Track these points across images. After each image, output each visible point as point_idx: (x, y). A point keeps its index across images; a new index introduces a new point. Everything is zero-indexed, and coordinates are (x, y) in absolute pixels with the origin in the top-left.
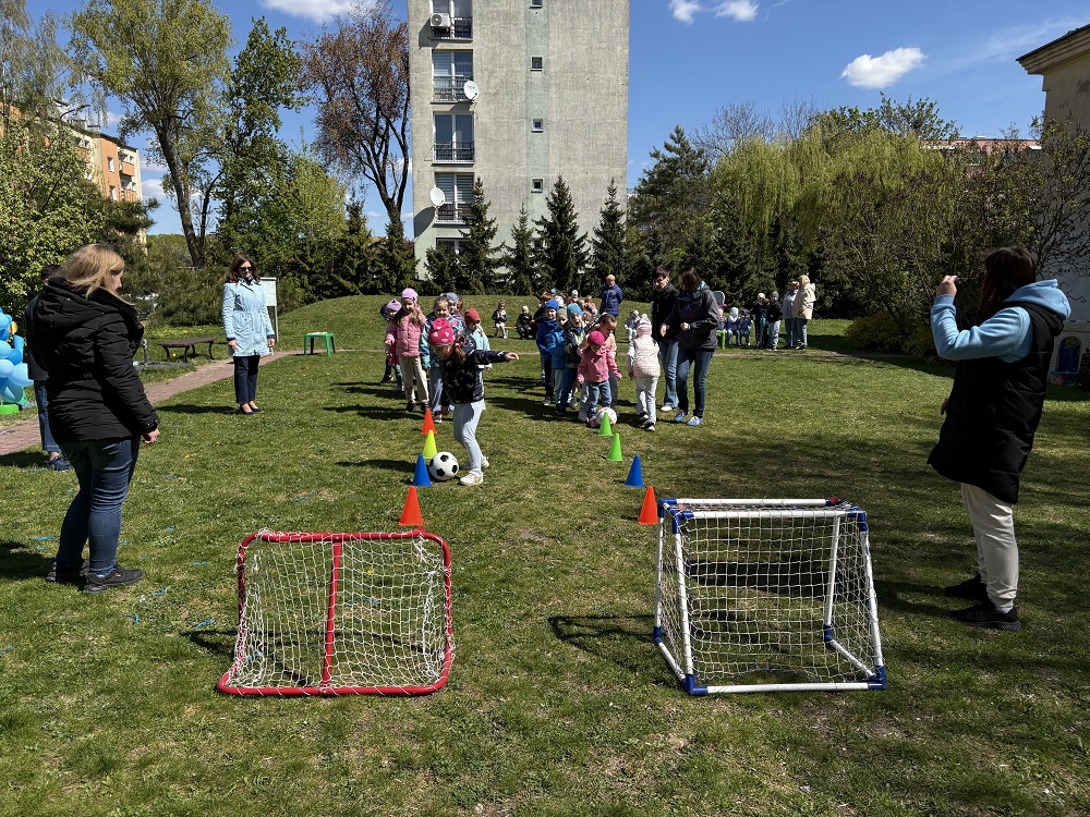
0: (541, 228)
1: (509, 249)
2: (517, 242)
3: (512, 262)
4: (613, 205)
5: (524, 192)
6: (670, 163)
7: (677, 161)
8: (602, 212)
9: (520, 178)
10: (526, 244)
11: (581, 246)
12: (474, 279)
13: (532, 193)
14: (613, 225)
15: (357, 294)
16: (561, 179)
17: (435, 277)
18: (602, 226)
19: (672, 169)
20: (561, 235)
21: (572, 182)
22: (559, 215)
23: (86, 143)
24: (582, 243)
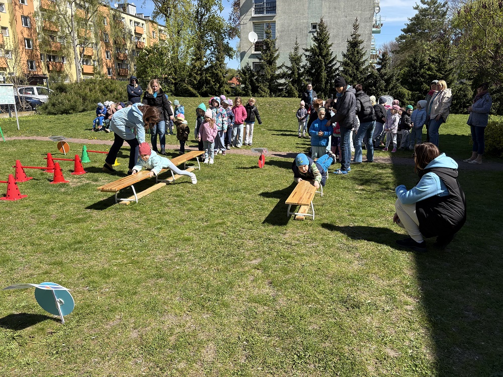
0: (308, 53)
1: (287, 67)
2: (292, 63)
3: (290, 76)
4: (355, 36)
5: (306, 32)
6: (423, 12)
7: (427, 10)
8: (348, 41)
9: (303, 23)
10: (298, 64)
11: (334, 65)
12: (262, 86)
13: (310, 32)
14: (354, 50)
15: (197, 96)
16: (322, 21)
17: (243, 86)
18: (348, 50)
19: (424, 15)
20: (318, 57)
21: (336, 23)
22: (319, 44)
23: (143, 24)
24: (334, 63)
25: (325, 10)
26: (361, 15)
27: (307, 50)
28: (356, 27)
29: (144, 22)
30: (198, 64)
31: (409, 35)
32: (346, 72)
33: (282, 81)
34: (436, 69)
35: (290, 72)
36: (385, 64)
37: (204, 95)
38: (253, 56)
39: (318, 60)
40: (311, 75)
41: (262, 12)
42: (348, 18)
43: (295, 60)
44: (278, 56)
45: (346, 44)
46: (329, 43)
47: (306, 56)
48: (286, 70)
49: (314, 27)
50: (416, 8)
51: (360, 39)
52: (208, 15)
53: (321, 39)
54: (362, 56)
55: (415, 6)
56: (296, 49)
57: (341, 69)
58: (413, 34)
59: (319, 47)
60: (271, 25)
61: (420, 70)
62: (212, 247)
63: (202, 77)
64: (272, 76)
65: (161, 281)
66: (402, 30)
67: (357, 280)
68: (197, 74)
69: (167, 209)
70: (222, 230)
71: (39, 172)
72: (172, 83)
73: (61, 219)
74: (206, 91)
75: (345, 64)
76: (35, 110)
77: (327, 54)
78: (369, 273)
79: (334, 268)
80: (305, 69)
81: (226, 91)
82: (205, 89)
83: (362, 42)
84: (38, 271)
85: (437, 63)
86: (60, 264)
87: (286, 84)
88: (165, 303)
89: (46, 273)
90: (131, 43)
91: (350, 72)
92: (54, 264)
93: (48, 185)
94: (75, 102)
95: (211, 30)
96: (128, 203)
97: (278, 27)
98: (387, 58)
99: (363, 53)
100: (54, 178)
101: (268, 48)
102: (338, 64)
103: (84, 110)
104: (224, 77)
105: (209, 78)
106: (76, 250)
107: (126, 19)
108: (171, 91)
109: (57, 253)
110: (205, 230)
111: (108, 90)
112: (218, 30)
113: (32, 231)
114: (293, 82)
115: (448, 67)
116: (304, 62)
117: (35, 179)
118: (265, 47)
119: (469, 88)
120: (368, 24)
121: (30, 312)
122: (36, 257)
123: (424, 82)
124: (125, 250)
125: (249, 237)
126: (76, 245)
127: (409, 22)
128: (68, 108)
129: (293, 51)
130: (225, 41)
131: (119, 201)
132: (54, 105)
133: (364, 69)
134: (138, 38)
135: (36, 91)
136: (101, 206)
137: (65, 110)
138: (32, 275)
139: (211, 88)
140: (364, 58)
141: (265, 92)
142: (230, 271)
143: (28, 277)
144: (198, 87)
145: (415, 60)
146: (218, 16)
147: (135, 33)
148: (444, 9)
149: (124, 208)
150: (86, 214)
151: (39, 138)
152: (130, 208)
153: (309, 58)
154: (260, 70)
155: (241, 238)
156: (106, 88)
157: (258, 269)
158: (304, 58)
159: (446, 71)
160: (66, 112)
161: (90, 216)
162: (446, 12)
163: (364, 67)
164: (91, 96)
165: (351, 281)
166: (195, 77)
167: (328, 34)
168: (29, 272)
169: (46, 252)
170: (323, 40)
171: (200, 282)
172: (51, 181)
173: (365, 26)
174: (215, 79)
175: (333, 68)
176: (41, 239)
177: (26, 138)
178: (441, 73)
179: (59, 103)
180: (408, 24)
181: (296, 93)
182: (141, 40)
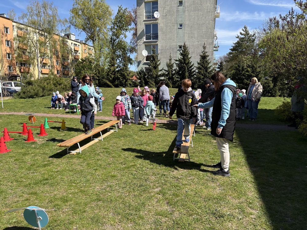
1: (165, 70)
2: (168, 68)
3: (167, 75)
4: (204, 53)
5: (175, 50)
6: (242, 40)
7: (244, 38)
8: (200, 55)
9: (174, 45)
10: (171, 68)
11: (192, 69)
12: (151, 81)
13: (178, 50)
14: (204, 60)
15: (112, 87)
16: (185, 44)
17: (140, 81)
18: (200, 61)
19: (242, 41)
20: (183, 64)
21: (193, 45)
22: (184, 57)
23: (79, 45)
24: (192, 68)
25: (186, 38)
26: (207, 41)
27: (176, 61)
28: (204, 48)
29: (80, 44)
30: (112, 68)
31: (234, 52)
32: (199, 73)
33: (162, 78)
34: (251, 71)
35: (167, 73)
36: (222, 68)
37: (117, 86)
38: (145, 64)
39: (183, 66)
40: (179, 74)
41: (150, 39)
42: (200, 42)
43: (170, 66)
44: (160, 64)
45: (199, 57)
46: (189, 56)
47: (176, 64)
48: (164, 72)
49: (180, 47)
50: (238, 37)
51: (207, 54)
52: (118, 40)
53: (185, 55)
54: (209, 64)
55: (237, 36)
56: (170, 60)
57: (197, 71)
58: (236, 52)
59: (184, 59)
60: (156, 46)
61: (242, 72)
62: (130, 181)
63: (115, 76)
64: (157, 75)
65: (100, 203)
66: (230, 49)
67: (220, 199)
68: (112, 74)
69: (99, 157)
70: (134, 170)
71: (18, 135)
72: (97, 79)
73: (34, 165)
74: (117, 84)
75: (199, 68)
76: (12, 96)
77: (188, 63)
78: (226, 195)
79: (205, 192)
80: (175, 71)
81: (129, 84)
82: (117, 83)
83: (208, 56)
84: (21, 199)
85: (251, 68)
86: (35, 194)
87: (165, 80)
88: (104, 218)
89: (27, 200)
90: (72, 56)
91: (202, 73)
92: (32, 194)
93: (24, 143)
94: (38, 91)
95: (120, 48)
96: (75, 154)
97: (159, 47)
98: (223, 65)
99: (209, 62)
100: (28, 138)
101: (154, 59)
102: (195, 68)
103: (43, 96)
104: (128, 76)
105: (119, 76)
106: (44, 184)
107: (69, 42)
108: (96, 84)
109: (33, 187)
110: (124, 170)
111: (58, 84)
112: (124, 49)
113: (15, 173)
114: (169, 79)
115: (258, 70)
116: (175, 67)
117: (15, 139)
118: (152, 59)
119: (271, 82)
120: (211, 46)
121: (19, 225)
122: (20, 190)
123: (245, 78)
124: (76, 183)
125: (151, 174)
126: (44, 181)
127: (234, 45)
128: (33, 94)
129: (168, 61)
130: (128, 55)
131: (69, 153)
132: (24, 93)
133: (210, 71)
134: (76, 53)
135: (13, 85)
136: (58, 156)
137: (31, 96)
138: (18, 201)
139: (121, 82)
140: (210, 65)
141: (152, 84)
142: (142, 196)
143: (16, 202)
144: (113, 82)
145: (239, 66)
146: (124, 40)
147: (74, 50)
148: (254, 38)
149: (73, 157)
150: (49, 161)
151: (15, 113)
152: (76, 157)
153: (178, 65)
154: (149, 72)
155: (147, 174)
156: (57, 82)
157: (160, 194)
158: (175, 65)
159: (257, 72)
160: (32, 97)
161: (52, 162)
162: (255, 39)
163: (210, 70)
164: (47, 87)
165: (216, 200)
166: (111, 76)
167: (188, 51)
168: (16, 200)
169: (25, 186)
170: (186, 55)
171: (124, 203)
172: (26, 140)
173: (210, 47)
174: (122, 77)
175: (192, 71)
176: (22, 177)
177: (8, 113)
178: (254, 74)
179: (28, 92)
180: (233, 46)
181: (171, 85)
182: (78, 54)
